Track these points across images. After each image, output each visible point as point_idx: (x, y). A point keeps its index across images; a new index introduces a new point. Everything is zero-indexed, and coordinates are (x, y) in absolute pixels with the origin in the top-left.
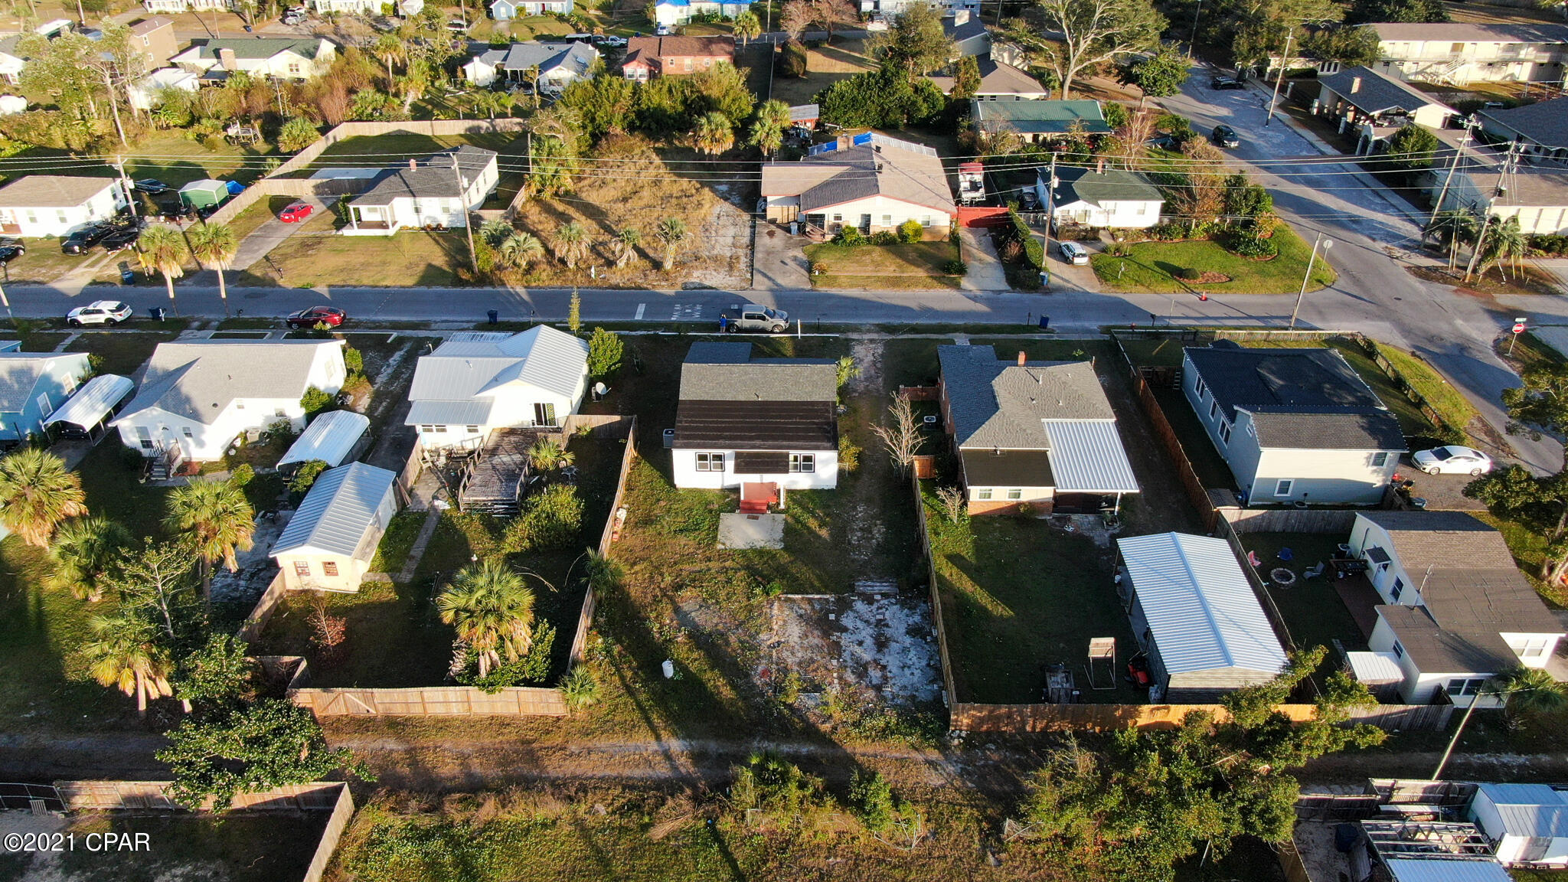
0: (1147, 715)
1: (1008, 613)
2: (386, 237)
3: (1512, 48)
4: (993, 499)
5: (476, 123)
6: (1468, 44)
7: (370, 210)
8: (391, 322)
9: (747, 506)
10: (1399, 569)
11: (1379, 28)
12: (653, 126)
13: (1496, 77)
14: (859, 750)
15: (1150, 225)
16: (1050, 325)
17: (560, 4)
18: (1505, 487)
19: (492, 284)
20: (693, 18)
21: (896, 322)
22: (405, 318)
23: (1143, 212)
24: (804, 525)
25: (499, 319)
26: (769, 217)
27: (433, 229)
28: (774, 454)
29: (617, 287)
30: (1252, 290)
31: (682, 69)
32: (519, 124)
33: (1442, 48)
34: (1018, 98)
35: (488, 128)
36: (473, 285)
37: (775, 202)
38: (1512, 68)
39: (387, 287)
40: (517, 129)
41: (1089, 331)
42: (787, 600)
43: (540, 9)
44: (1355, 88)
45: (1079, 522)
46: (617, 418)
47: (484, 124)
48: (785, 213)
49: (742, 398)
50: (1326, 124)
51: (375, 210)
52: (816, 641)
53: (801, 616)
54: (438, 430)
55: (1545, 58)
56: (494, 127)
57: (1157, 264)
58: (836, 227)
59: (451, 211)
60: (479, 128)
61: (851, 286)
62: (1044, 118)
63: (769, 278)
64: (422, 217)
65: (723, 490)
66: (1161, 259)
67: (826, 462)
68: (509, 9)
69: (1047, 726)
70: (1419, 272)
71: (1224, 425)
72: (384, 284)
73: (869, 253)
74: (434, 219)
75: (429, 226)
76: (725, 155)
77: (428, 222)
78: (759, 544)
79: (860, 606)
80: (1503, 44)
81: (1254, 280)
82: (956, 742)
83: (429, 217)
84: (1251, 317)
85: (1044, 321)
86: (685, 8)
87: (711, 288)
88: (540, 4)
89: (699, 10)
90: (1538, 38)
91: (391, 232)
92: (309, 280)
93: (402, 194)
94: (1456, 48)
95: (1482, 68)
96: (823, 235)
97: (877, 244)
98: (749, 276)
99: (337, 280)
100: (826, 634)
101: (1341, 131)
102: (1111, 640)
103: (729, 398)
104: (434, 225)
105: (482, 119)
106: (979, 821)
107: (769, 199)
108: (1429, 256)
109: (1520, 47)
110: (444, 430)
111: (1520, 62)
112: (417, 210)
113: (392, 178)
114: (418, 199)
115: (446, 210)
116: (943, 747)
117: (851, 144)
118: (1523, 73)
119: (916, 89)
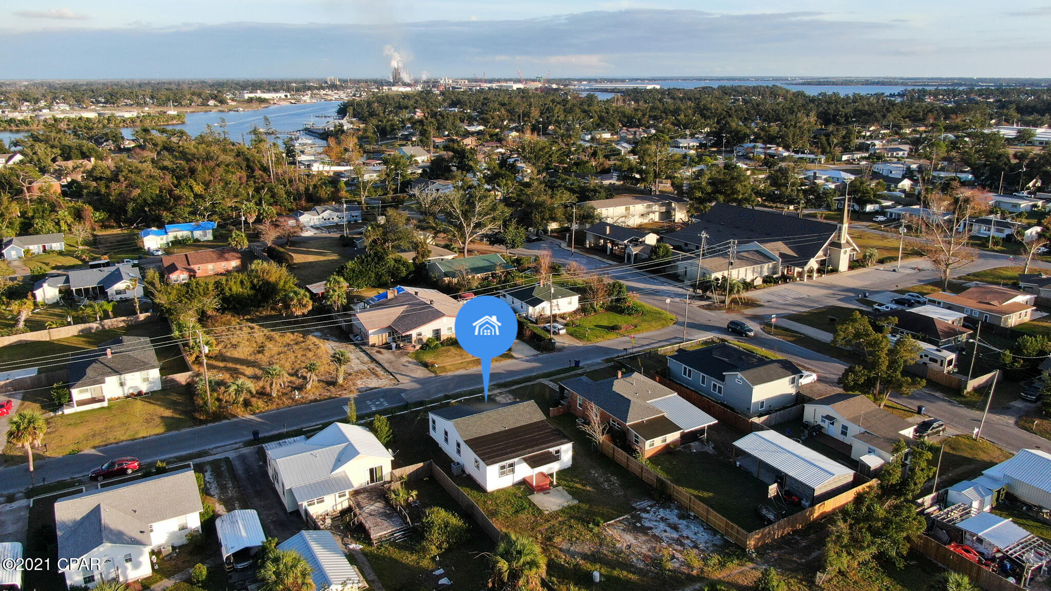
0: (819, 510)
1: (711, 494)
2: (103, 408)
3: (649, 206)
4: (655, 446)
5: (87, 325)
6: (631, 206)
7: (81, 392)
8: (176, 457)
9: (539, 488)
10: (841, 420)
11: (593, 203)
12: (238, 306)
13: (646, 221)
14: (720, 576)
15: (574, 309)
16: (581, 364)
17: (58, 244)
18: (856, 375)
19: (225, 418)
20: (172, 242)
21: (502, 381)
22: (184, 453)
23: (570, 303)
24: (576, 488)
25: (260, 436)
26: (370, 343)
27: (136, 395)
28: (542, 453)
29: (315, 400)
30: (648, 330)
31: (206, 272)
32: (124, 321)
33: (621, 210)
34: (442, 260)
35: (97, 328)
36: (211, 422)
37: (374, 333)
38: (651, 216)
39: (144, 437)
40: (122, 324)
41: (599, 364)
42: (609, 525)
43: (41, 249)
44: (608, 232)
45: (695, 446)
46: (421, 465)
47: (94, 325)
48: (380, 339)
49: (496, 431)
50: (600, 250)
51: (87, 391)
52: (644, 538)
53: (623, 530)
54: (318, 503)
55: (663, 209)
56: (103, 326)
57: (597, 326)
58: (420, 341)
59: (150, 379)
60: (90, 328)
61: (457, 369)
62: (476, 266)
63: (406, 375)
64: (126, 388)
65: (514, 485)
66: (595, 324)
67: (566, 451)
68: (18, 251)
69: (783, 533)
70: (703, 307)
71: (715, 386)
72: (141, 436)
73: (449, 350)
74: (136, 387)
75: (133, 394)
76: (310, 313)
77: (131, 391)
78: (566, 504)
79: (644, 515)
80: (645, 205)
81: (645, 325)
82: (754, 555)
83: (132, 387)
84: (660, 341)
85: (577, 363)
86: (165, 237)
87: (376, 388)
88: (41, 246)
89: (176, 237)
90: (658, 201)
91: (105, 404)
92: (75, 447)
93: (109, 374)
94: (628, 209)
95: (640, 217)
96: (414, 346)
97: (448, 345)
98: (391, 377)
99: (97, 441)
100: (646, 534)
101: (608, 253)
102: (776, 485)
103: (489, 432)
104: (136, 392)
105: (92, 322)
106: (800, 583)
107: (370, 332)
108: (701, 300)
109: (652, 205)
110: (323, 501)
111: (654, 212)
112: (122, 384)
113: (94, 365)
114: (123, 376)
115: (146, 380)
116: (751, 560)
117: (396, 294)
118: (656, 217)
119: (396, 261)
